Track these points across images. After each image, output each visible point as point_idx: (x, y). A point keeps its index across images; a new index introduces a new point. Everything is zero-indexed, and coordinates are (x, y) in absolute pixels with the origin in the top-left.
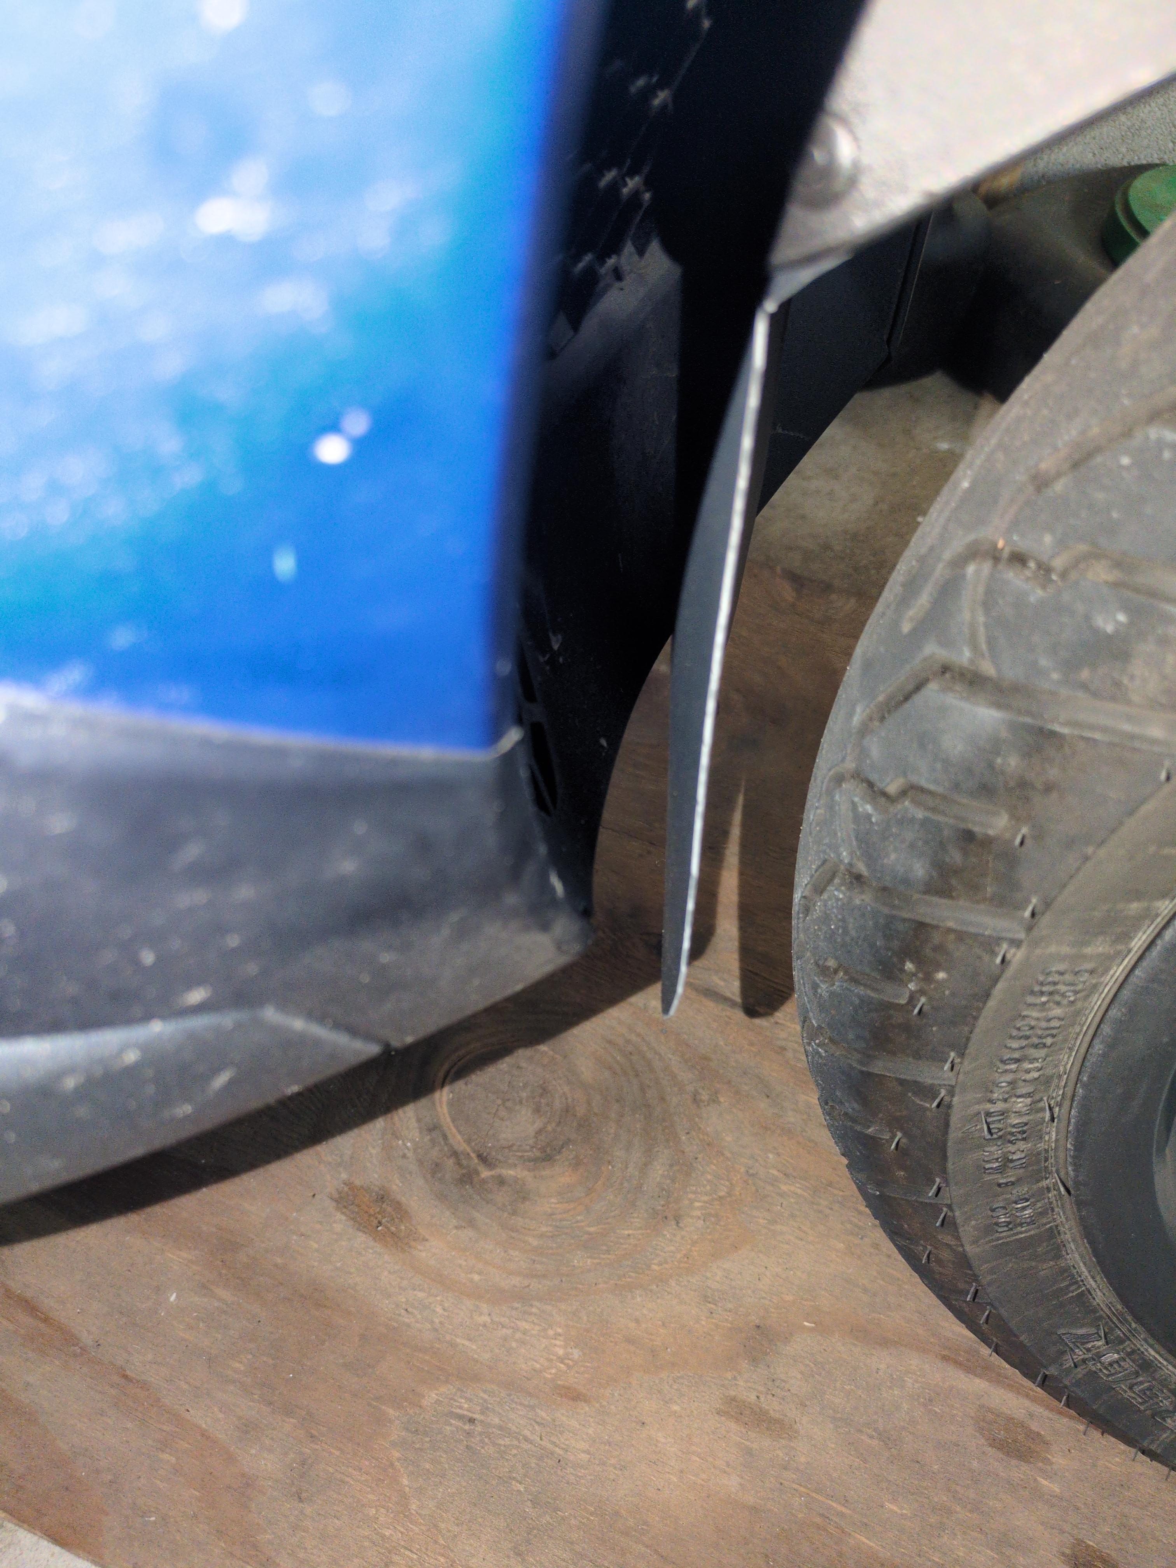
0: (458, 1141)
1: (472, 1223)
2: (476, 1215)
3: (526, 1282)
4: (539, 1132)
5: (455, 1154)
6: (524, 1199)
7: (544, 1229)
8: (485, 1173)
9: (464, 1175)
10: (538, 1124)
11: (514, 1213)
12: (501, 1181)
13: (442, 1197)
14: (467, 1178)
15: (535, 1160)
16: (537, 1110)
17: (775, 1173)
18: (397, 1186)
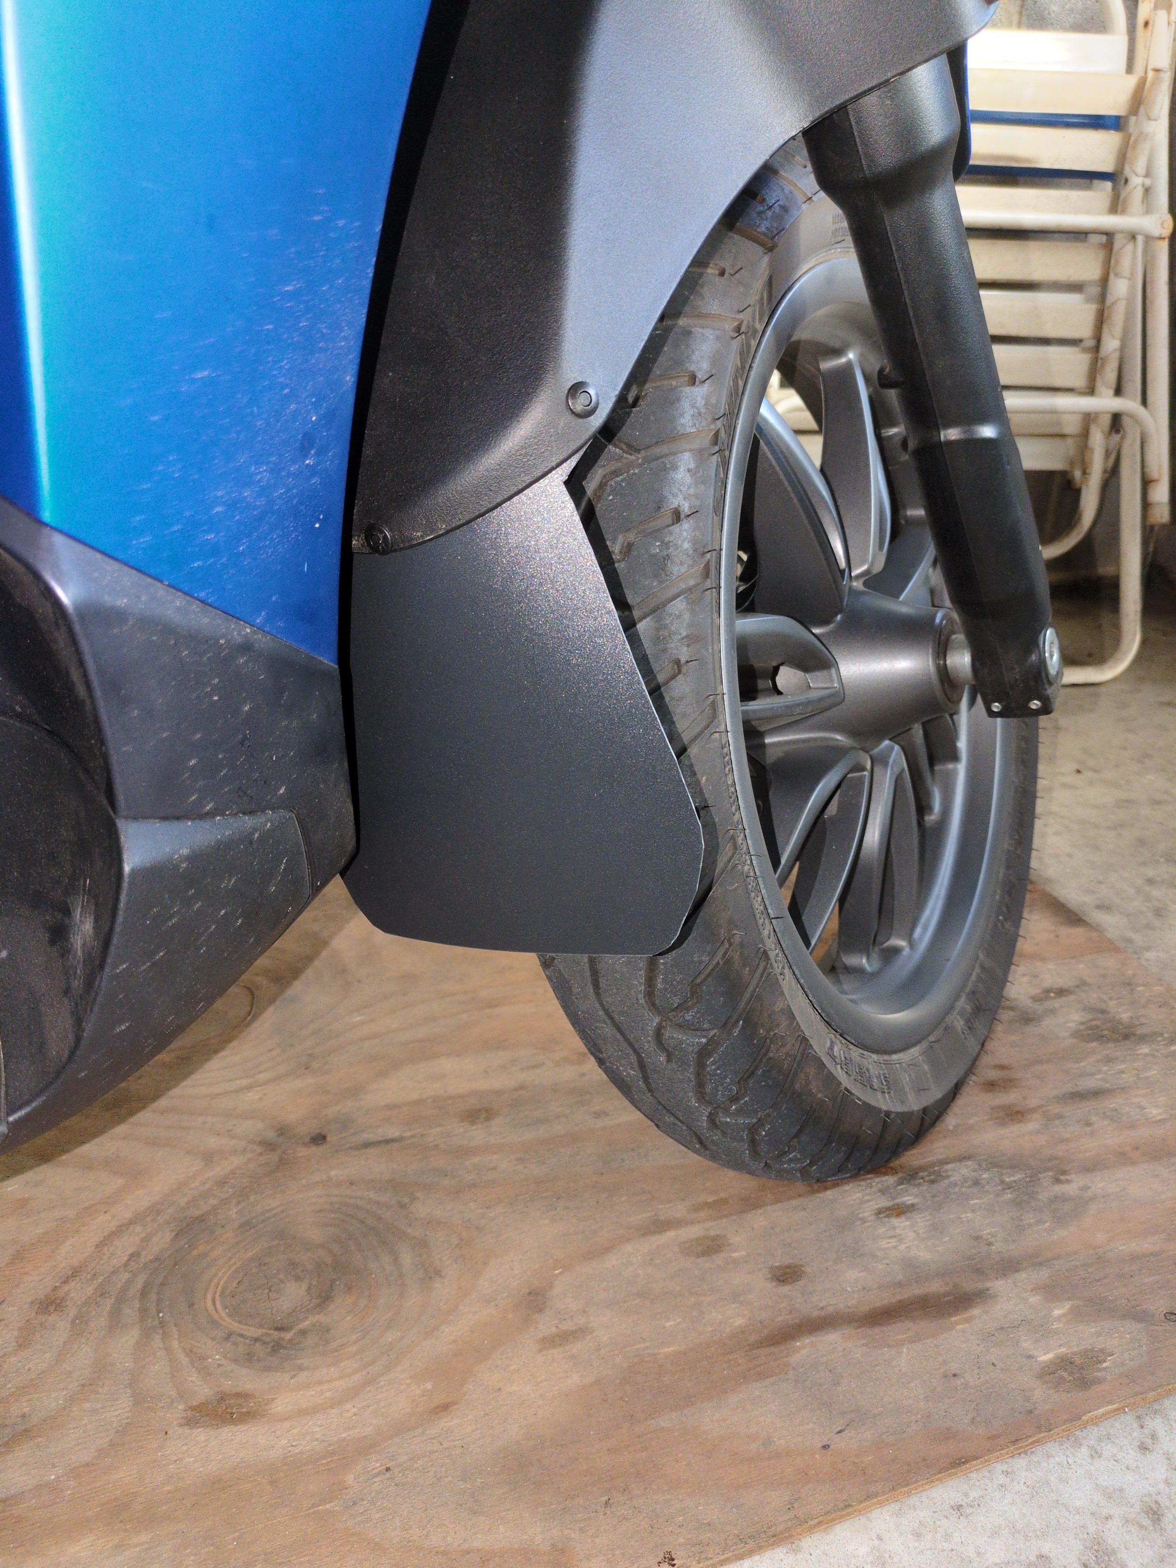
0: (252, 1332)
1: (301, 1368)
2: (299, 1362)
3: (364, 1373)
4: (309, 1289)
5: (256, 1340)
6: (328, 1331)
7: (354, 1337)
8: (288, 1336)
9: (273, 1346)
10: (304, 1286)
11: (327, 1342)
12: (304, 1333)
13: (267, 1369)
14: (277, 1347)
15: (319, 1305)
16: (298, 1278)
17: (480, 1211)
18: (228, 1385)
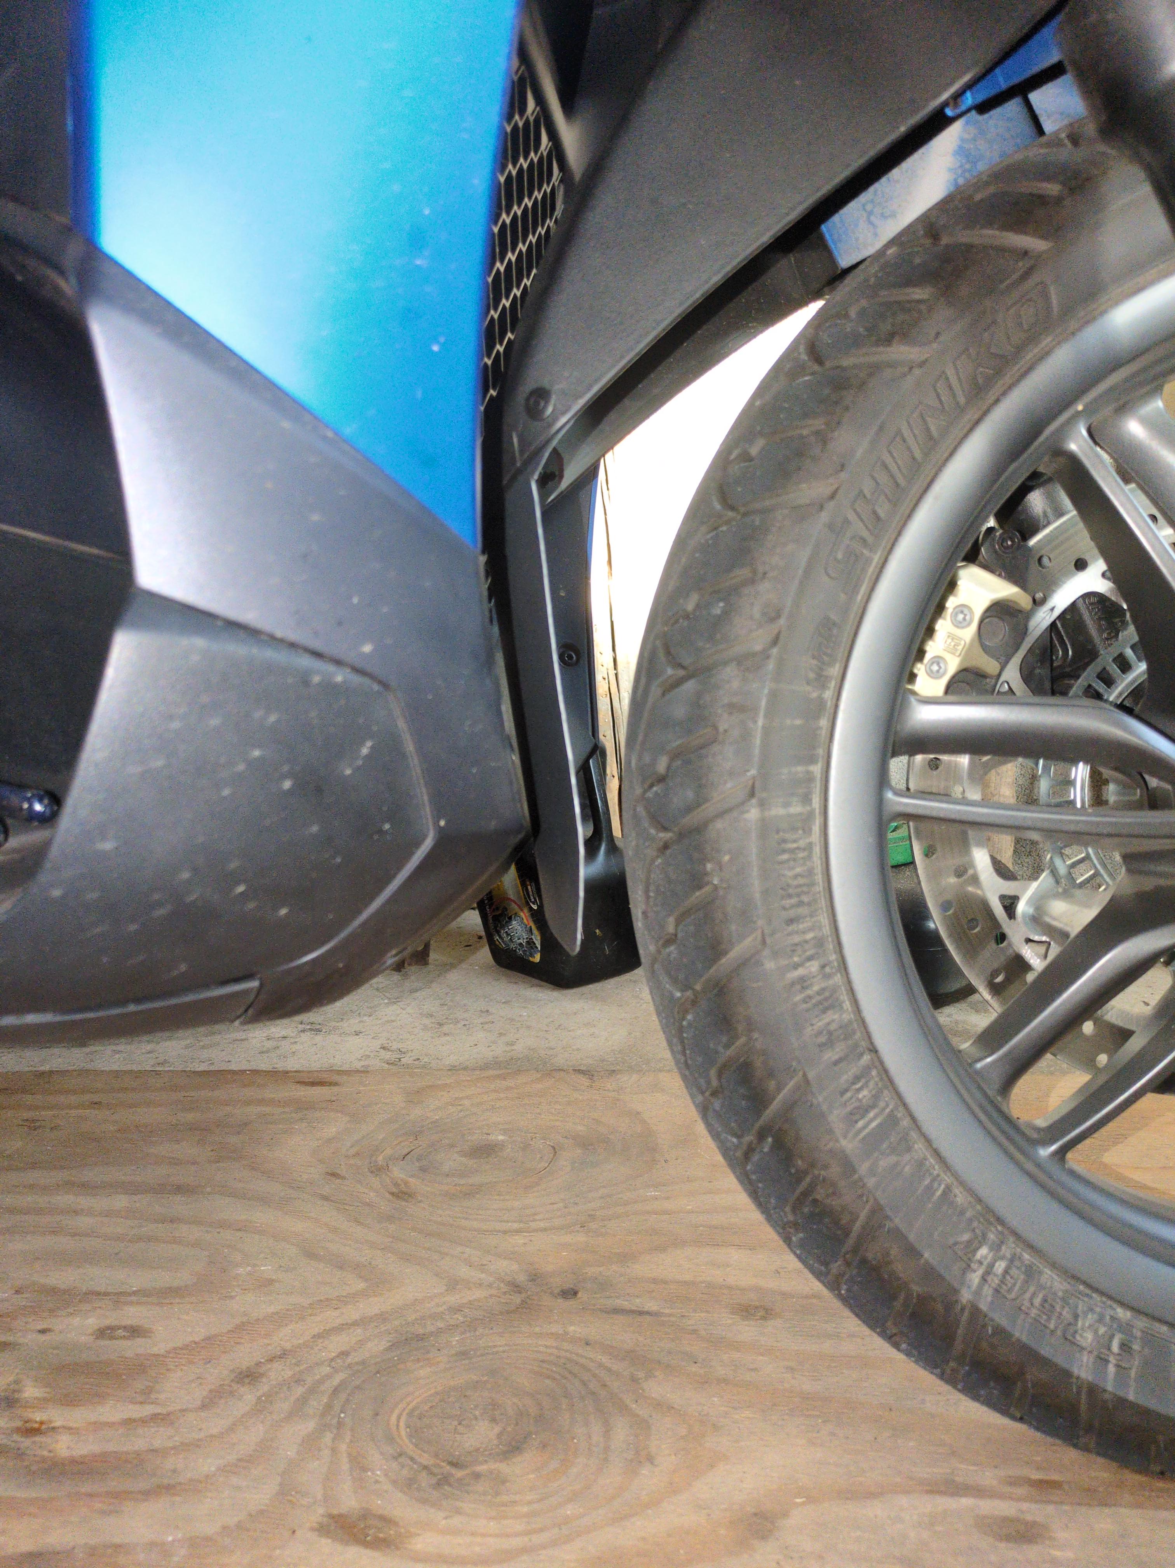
0: (424, 1458)
1: (458, 1512)
2: (461, 1504)
3: (526, 1539)
4: (499, 1436)
5: (425, 1467)
6: (504, 1482)
7: (529, 1497)
8: (459, 1474)
9: (439, 1480)
10: (497, 1429)
11: (497, 1494)
12: (477, 1476)
13: (424, 1501)
14: (443, 1481)
15: (505, 1453)
16: (494, 1420)
17: (723, 1409)
18: (378, 1504)
